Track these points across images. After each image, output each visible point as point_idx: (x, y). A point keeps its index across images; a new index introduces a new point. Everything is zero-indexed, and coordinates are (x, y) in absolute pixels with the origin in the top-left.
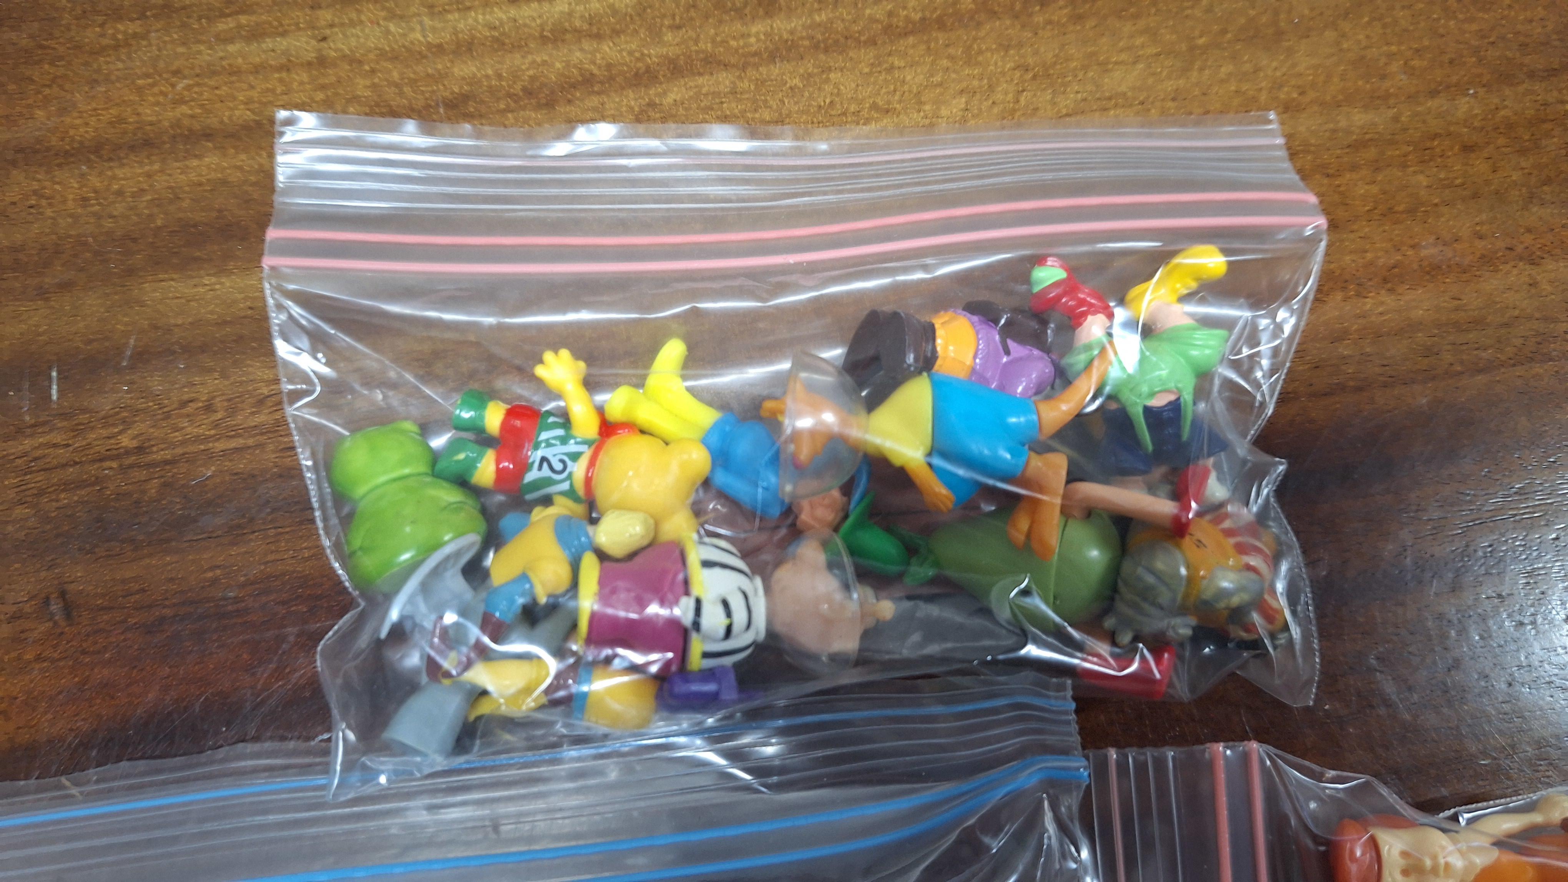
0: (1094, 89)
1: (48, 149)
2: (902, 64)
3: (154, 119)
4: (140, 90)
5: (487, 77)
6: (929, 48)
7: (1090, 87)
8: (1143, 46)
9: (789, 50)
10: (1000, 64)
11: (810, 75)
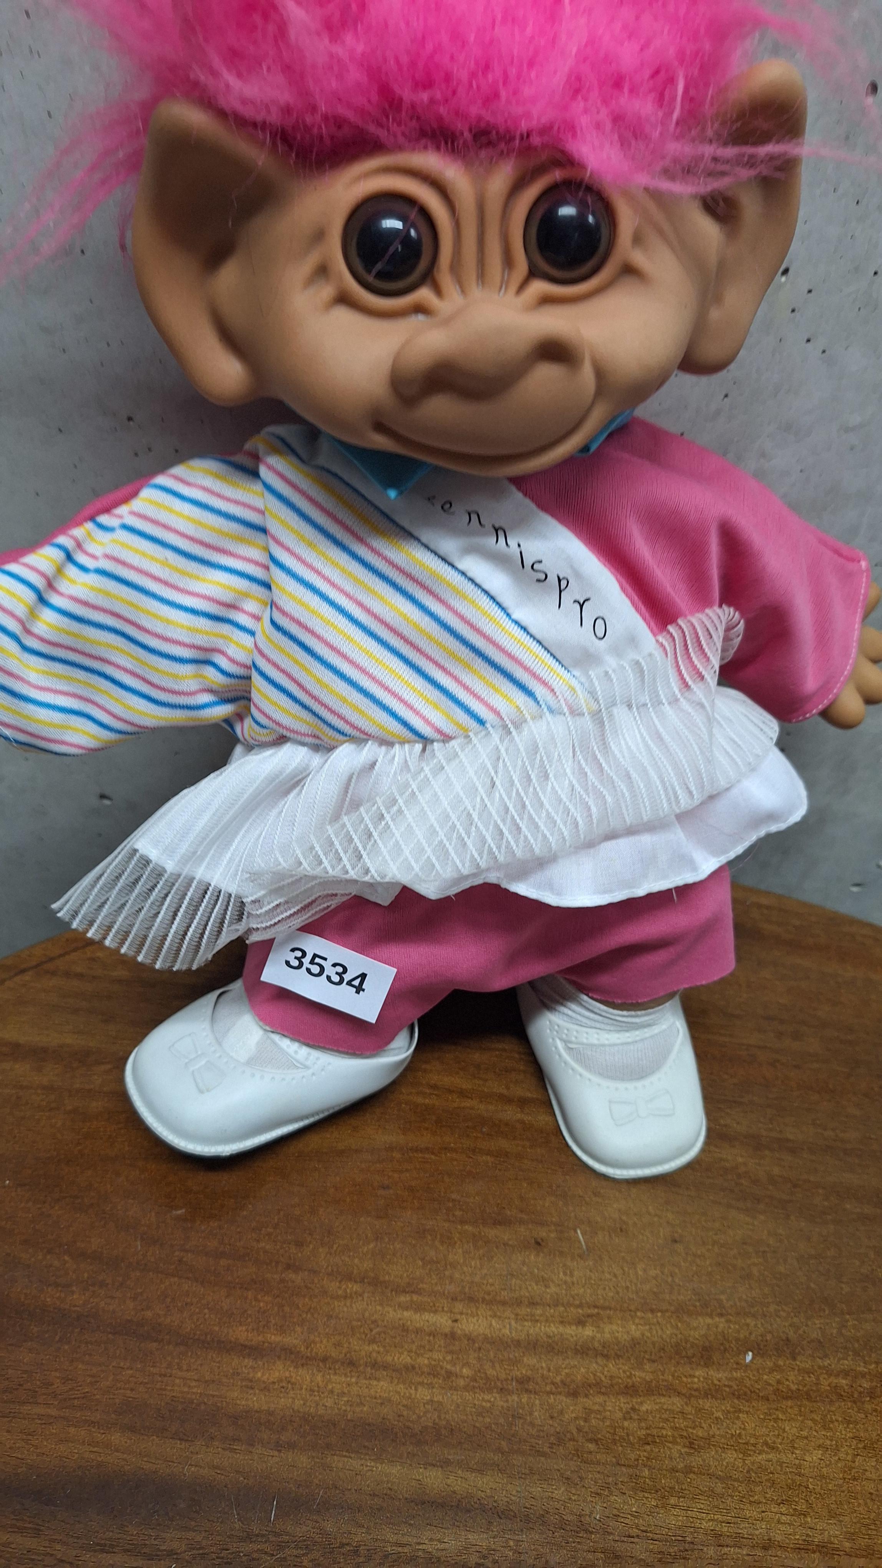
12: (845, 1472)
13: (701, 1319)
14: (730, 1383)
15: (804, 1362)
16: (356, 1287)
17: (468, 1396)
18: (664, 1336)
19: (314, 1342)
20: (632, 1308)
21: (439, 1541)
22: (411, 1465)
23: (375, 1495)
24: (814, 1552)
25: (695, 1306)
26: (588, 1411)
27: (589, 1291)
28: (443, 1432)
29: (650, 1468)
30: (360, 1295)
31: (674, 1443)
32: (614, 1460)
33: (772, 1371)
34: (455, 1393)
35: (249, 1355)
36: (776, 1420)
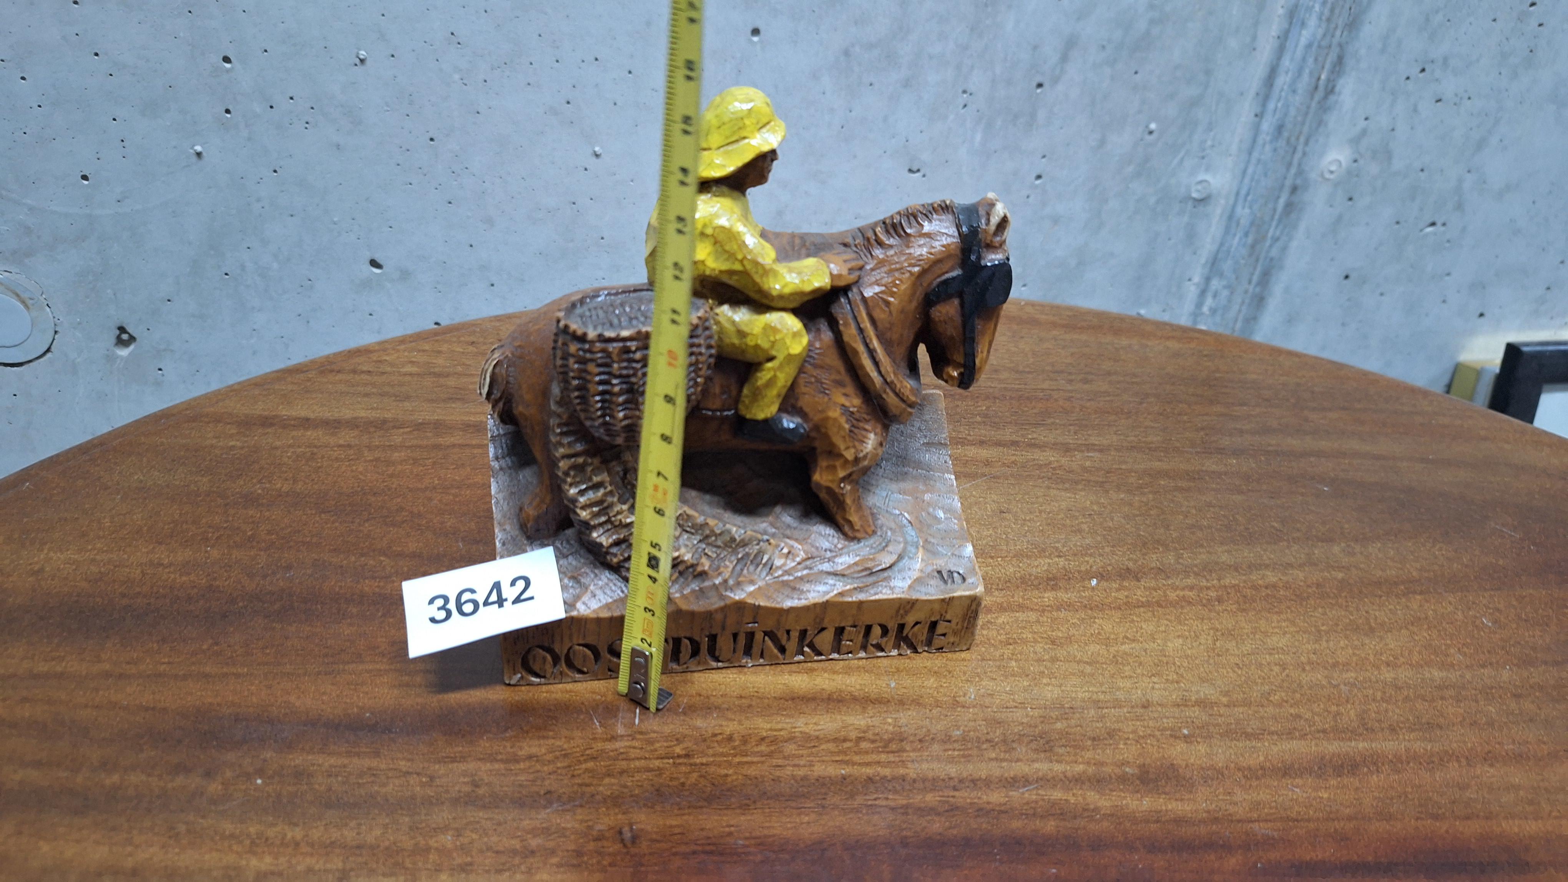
2: (1139, 620)
6: (1154, 614)
9: (1069, 606)
10: (1199, 626)
11: (1083, 619)
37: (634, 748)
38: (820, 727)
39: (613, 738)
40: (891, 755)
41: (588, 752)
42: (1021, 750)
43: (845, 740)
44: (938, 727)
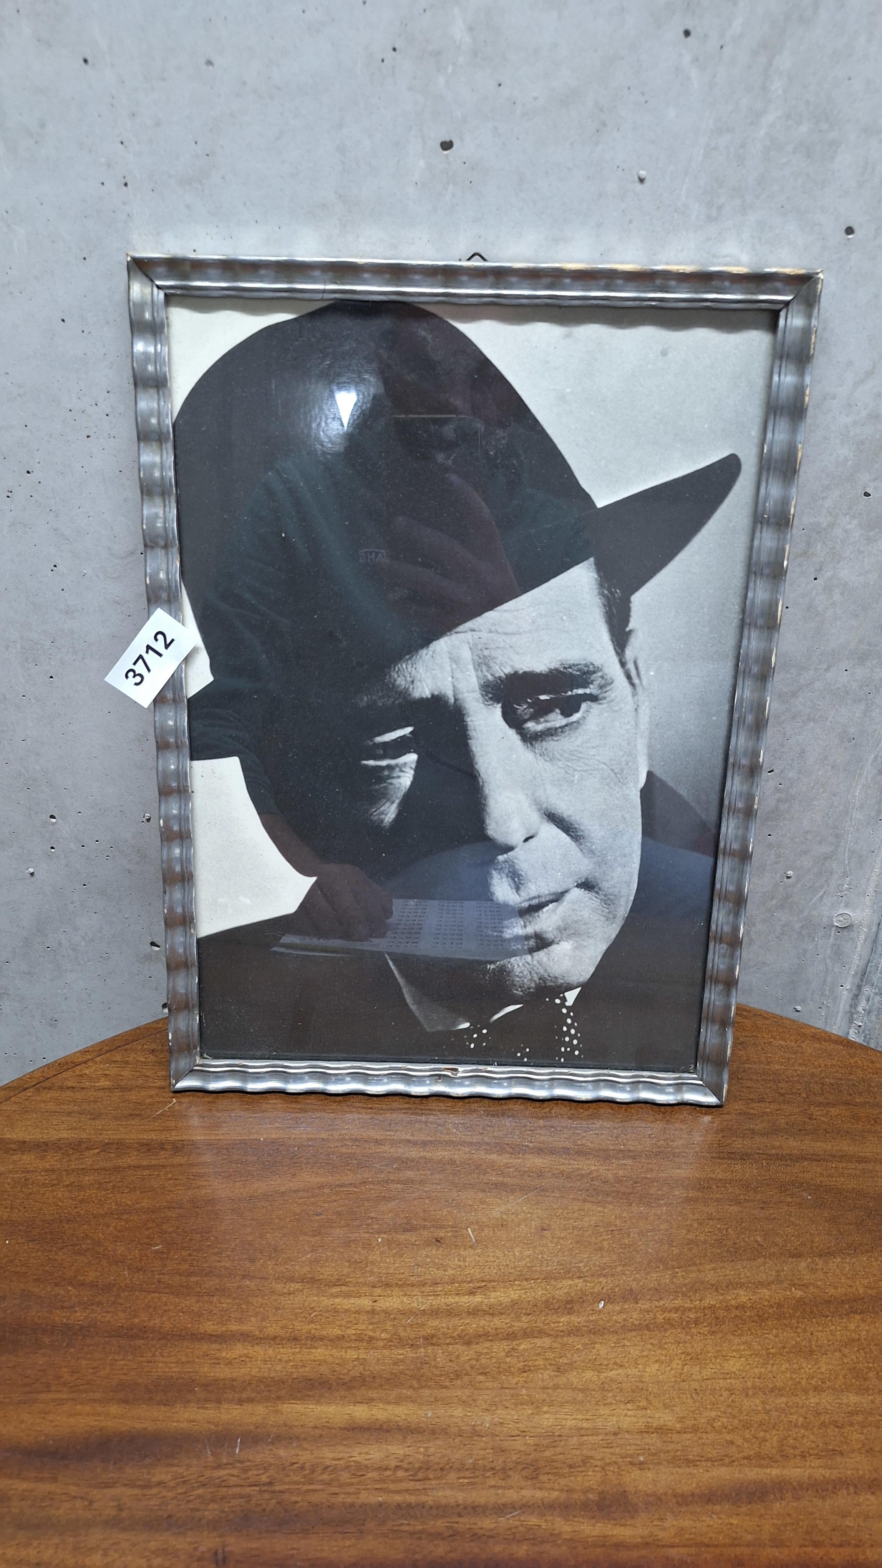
0: (720, 1368)
1: (254, 1335)
2: (629, 1344)
3: (299, 1328)
4: (296, 1314)
5: (443, 1327)
6: (642, 1338)
7: (718, 1367)
8: (744, 1350)
9: (577, 1331)
10: (675, 1350)
11: (587, 1344)
12: (676, 1377)
13: (564, 1282)
14: (588, 1324)
15: (644, 1305)
16: (298, 1286)
17: (386, 1352)
18: (536, 1297)
19: (266, 1327)
20: (511, 1279)
21: (367, 1453)
22: (343, 1404)
23: (316, 1427)
24: (653, 1433)
25: (560, 1273)
26: (479, 1354)
27: (477, 1270)
28: (368, 1379)
29: (527, 1388)
30: (301, 1291)
31: (546, 1369)
32: (499, 1385)
33: (620, 1312)
34: (376, 1351)
35: (215, 1341)
36: (624, 1346)
37: (233, 1476)
38: (370, 1457)
39: (219, 1467)
40: (418, 1483)
41: (201, 1479)
42: (516, 1478)
43: (386, 1469)
44: (457, 1456)
